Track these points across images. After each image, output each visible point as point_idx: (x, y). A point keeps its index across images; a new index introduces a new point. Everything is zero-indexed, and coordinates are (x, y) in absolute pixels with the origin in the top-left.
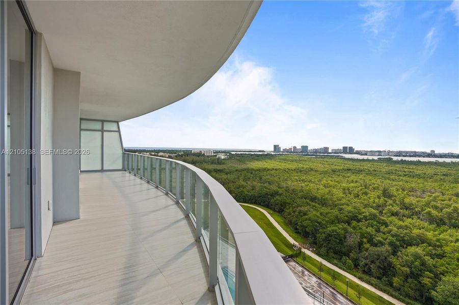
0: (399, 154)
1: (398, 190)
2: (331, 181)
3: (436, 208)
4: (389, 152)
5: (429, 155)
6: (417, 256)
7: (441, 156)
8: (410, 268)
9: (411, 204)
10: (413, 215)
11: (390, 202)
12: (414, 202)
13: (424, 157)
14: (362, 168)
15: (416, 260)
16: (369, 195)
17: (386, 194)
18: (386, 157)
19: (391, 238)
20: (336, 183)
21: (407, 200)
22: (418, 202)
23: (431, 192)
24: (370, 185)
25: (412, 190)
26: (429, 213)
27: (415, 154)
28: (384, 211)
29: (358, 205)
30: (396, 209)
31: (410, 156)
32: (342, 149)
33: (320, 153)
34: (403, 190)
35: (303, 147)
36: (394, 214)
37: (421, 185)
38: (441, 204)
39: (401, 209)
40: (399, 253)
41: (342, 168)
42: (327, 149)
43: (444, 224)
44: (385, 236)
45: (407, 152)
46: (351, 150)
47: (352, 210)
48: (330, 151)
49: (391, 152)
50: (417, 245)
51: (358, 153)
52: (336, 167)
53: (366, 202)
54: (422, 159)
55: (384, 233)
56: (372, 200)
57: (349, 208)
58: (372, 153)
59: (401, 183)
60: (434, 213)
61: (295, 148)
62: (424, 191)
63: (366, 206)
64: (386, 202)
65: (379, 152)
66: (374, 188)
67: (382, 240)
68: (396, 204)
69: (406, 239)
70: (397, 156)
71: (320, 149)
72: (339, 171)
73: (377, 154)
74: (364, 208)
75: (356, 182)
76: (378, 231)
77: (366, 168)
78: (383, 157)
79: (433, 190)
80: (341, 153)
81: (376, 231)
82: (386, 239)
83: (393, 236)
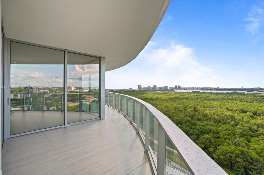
0: (203, 89)
1: (201, 108)
2: (169, 104)
3: (217, 115)
4: (198, 88)
5: (217, 89)
6: (208, 139)
7: (222, 90)
8: (204, 144)
9: (207, 114)
10: (207, 120)
11: (197, 113)
13: (214, 90)
14: (184, 97)
15: (207, 140)
16: (187, 111)
17: (195, 110)
20: (171, 105)
21: (205, 112)
22: (210, 112)
24: (188, 106)
25: (208, 107)
26: (214, 118)
27: (210, 89)
28: (194, 119)
29: (181, 116)
30: (200, 117)
31: (208, 90)
32: (174, 87)
33: (163, 89)
34: (204, 107)
35: (154, 86)
36: (199, 120)
37: (212, 105)
38: (220, 113)
39: (202, 117)
40: (200, 138)
41: (174, 97)
42: (166, 87)
43: (221, 123)
44: (194, 131)
45: (206, 88)
46: (179, 88)
47: (179, 119)
48: (168, 88)
50: (208, 134)
51: (183, 89)
52: (171, 97)
53: (185, 114)
54: (213, 92)
55: (194, 129)
56: (188, 113)
57: (177, 118)
58: (190, 89)
59: (203, 104)
60: (217, 117)
61: (149, 87)
62: (213, 107)
63: (185, 116)
64: (195, 114)
65: (193, 88)
66: (190, 107)
67: (192, 132)
68: (200, 114)
69: (203, 131)
70: (202, 90)
71: (163, 87)
72: (173, 98)
73: (192, 89)
74: (185, 117)
75: (181, 104)
76: (191, 128)
77: (186, 97)
79: (217, 107)
80: (174, 89)
81: (190, 128)
82: (194, 132)
83: (197, 130)
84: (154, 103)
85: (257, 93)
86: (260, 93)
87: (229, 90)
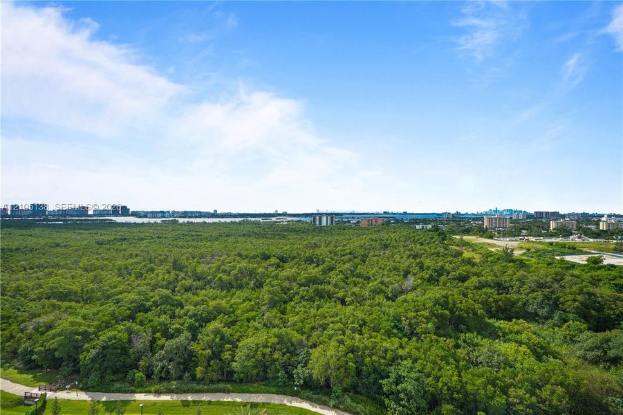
0: (185, 214)
1: (188, 259)
2: (97, 259)
3: (225, 271)
4: (174, 212)
5: (213, 216)
6: (217, 332)
7: (223, 216)
8: (211, 347)
9: (203, 273)
10: (205, 285)
11: (182, 275)
12: (206, 269)
13: (208, 217)
14: (142, 235)
15: (216, 336)
16: (156, 272)
17: (177, 266)
18: (171, 219)
19: (188, 320)
20: (105, 262)
21: (199, 270)
22: (209, 268)
23: (218, 255)
24: (156, 258)
25: (202, 256)
26: (220, 279)
27: (200, 215)
28: (176, 289)
29: (144, 288)
30: (188, 282)
31: (196, 217)
33: (72, 215)
34: (194, 258)
36: (188, 289)
37: (210, 250)
38: (230, 266)
39: (194, 281)
40: (200, 336)
41: (112, 238)
43: (232, 287)
44: (182, 321)
45: (192, 213)
46: (125, 211)
47: (136, 297)
48: (91, 212)
49: (177, 212)
50: (215, 319)
51: (135, 214)
52: (103, 237)
53: (153, 282)
55: (180, 317)
56: (160, 278)
57: (132, 296)
58: (154, 214)
59: (190, 250)
60: (225, 277)
62: (213, 256)
63: (155, 287)
64: (178, 276)
65: (163, 212)
66: (161, 261)
67: (179, 326)
68: (189, 276)
69: (204, 315)
70: (182, 217)
72: (109, 242)
73: (160, 215)
74: (153, 290)
75: (137, 255)
76: (173, 316)
77: (147, 234)
78: (167, 219)
79: (220, 254)
80: (109, 215)
81: (171, 317)
82: (184, 323)
83: (191, 317)
84: (42, 261)
85: (277, 222)
86: (280, 222)
87: (235, 216)
